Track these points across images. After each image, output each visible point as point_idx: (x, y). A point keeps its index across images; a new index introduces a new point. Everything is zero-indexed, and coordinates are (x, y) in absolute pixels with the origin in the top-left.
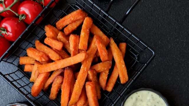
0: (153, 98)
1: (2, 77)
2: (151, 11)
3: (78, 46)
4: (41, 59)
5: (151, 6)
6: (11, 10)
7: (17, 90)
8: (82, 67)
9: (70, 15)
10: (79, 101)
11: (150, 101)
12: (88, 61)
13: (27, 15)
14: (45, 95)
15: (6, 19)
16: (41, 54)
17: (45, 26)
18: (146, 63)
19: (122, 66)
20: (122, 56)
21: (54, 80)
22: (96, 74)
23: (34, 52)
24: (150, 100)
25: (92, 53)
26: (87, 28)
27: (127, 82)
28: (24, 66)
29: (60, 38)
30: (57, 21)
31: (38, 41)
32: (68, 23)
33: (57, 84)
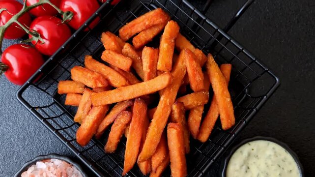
0: (275, 152)
1: (30, 110)
2: (269, 18)
3: (157, 64)
4: (96, 83)
5: (268, 10)
6: (51, 4)
7: (54, 132)
8: (162, 99)
9: (143, 17)
10: (156, 155)
11: (271, 159)
12: (172, 89)
13: (75, 13)
14: (97, 146)
15: (40, 18)
16: (96, 75)
17: (102, 33)
18: (266, 95)
19: (225, 100)
20: (226, 84)
21: (116, 118)
22: (184, 112)
23: (84, 72)
24: (270, 156)
25: (178, 76)
26: (171, 38)
27: (233, 127)
28: (66, 97)
29: (126, 52)
30: (120, 26)
31: (90, 57)
32: (139, 29)
33: (120, 125)
